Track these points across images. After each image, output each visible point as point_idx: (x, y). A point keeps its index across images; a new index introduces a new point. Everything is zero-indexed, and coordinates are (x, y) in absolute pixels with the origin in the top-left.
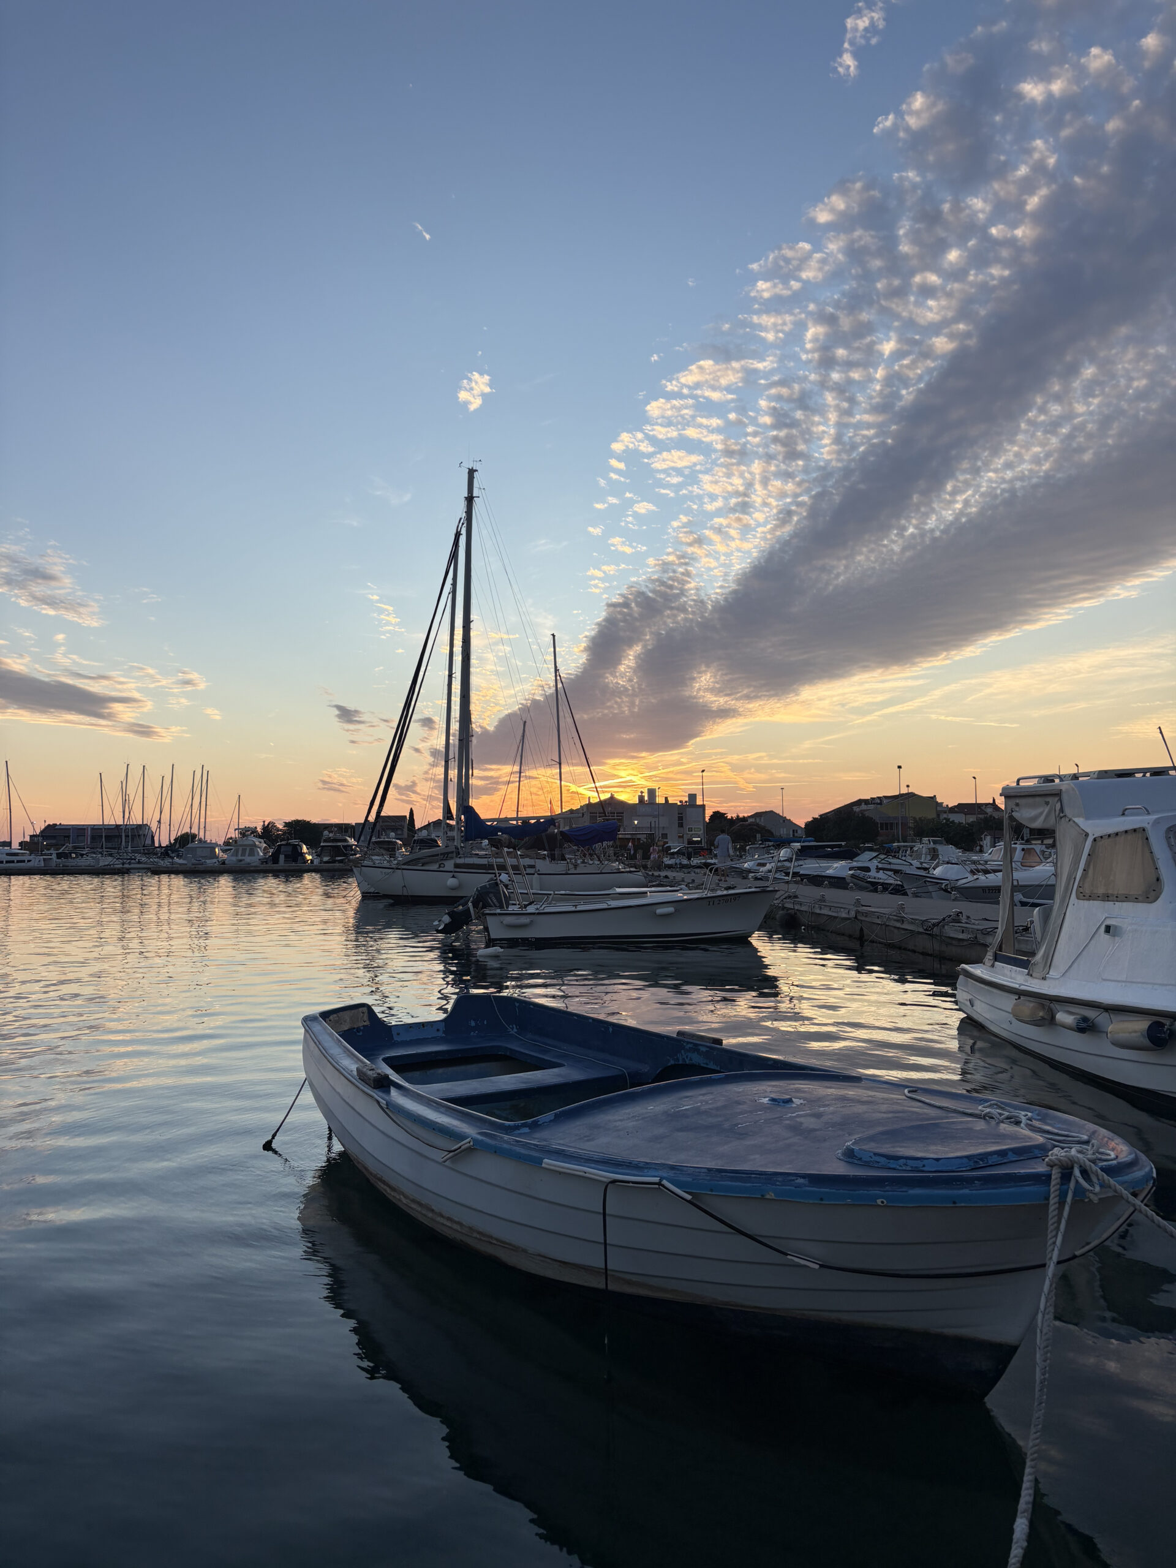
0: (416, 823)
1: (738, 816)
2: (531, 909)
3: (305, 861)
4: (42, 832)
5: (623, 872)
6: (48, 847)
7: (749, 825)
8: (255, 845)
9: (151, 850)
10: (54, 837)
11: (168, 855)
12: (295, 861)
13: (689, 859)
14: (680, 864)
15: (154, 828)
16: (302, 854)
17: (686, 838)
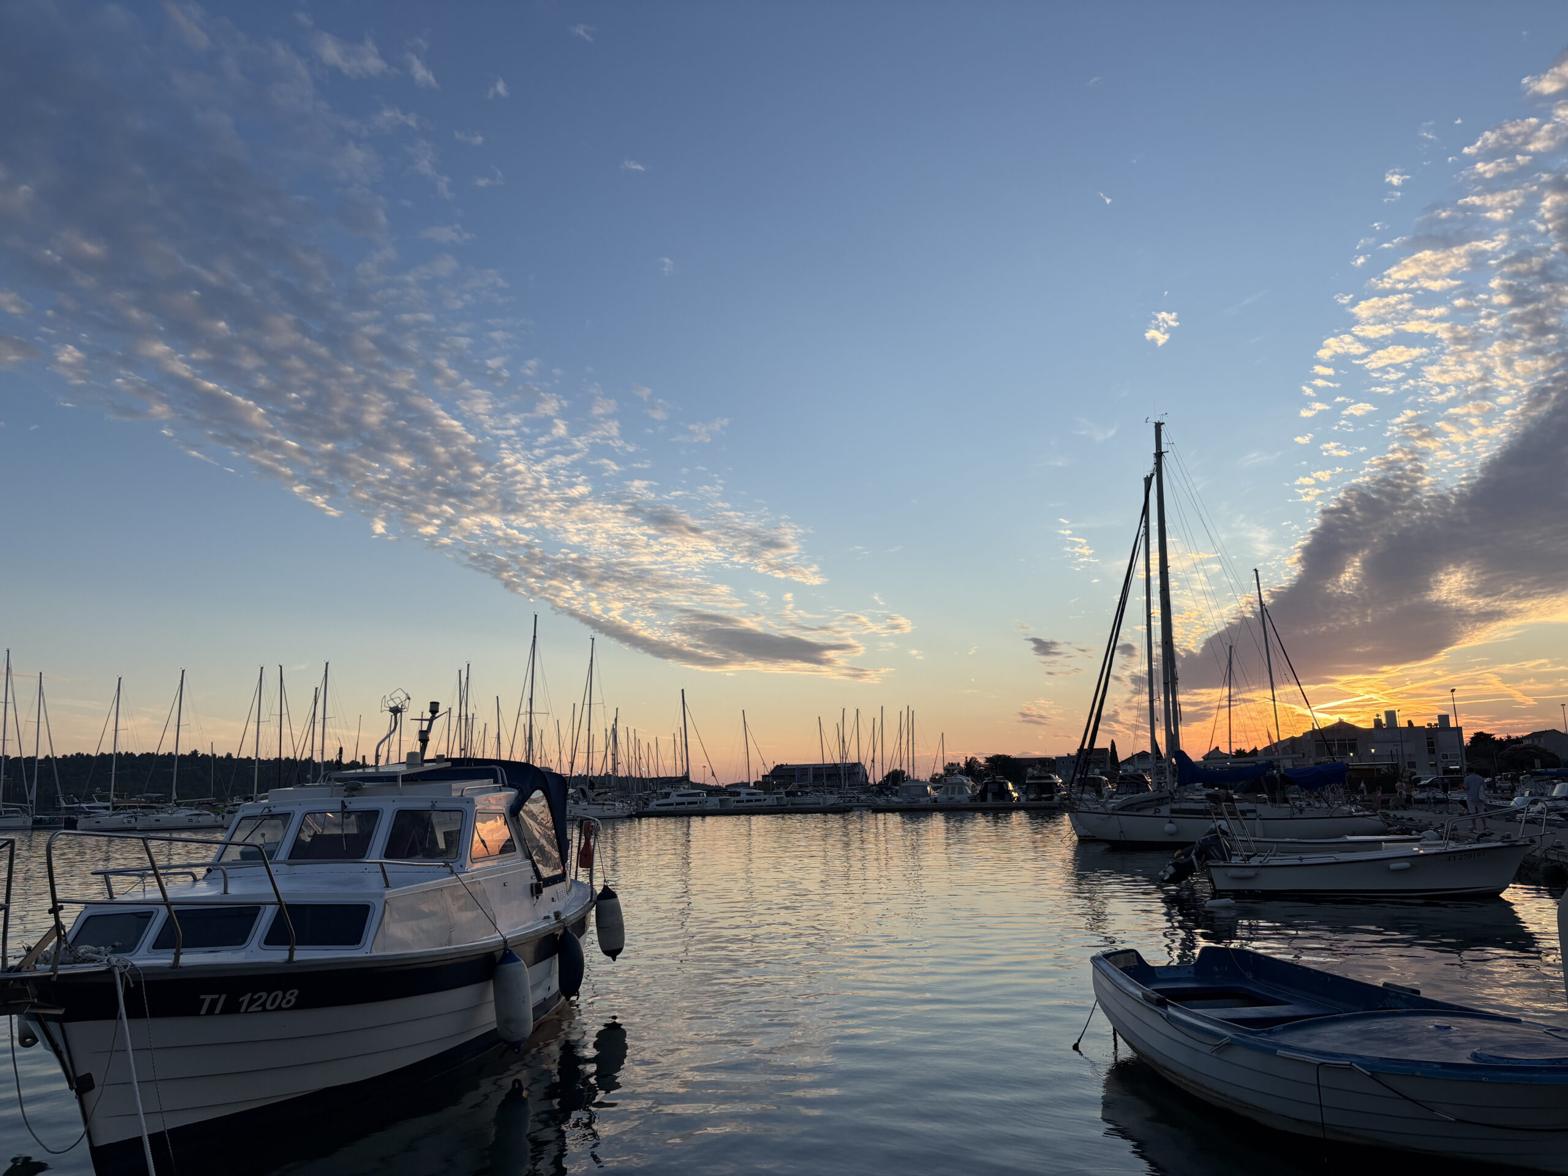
0: (1118, 755)
1: (1509, 737)
2: (1254, 861)
3: (1011, 798)
4: (772, 772)
5: (1355, 816)
6: (778, 786)
7: (1524, 748)
8: (963, 783)
9: (866, 787)
10: (781, 777)
11: (882, 792)
12: (1002, 798)
13: (1445, 791)
14: (1434, 798)
15: (867, 768)
16: (1008, 792)
17: (1440, 766)
